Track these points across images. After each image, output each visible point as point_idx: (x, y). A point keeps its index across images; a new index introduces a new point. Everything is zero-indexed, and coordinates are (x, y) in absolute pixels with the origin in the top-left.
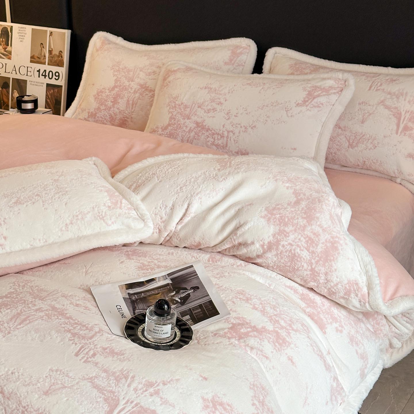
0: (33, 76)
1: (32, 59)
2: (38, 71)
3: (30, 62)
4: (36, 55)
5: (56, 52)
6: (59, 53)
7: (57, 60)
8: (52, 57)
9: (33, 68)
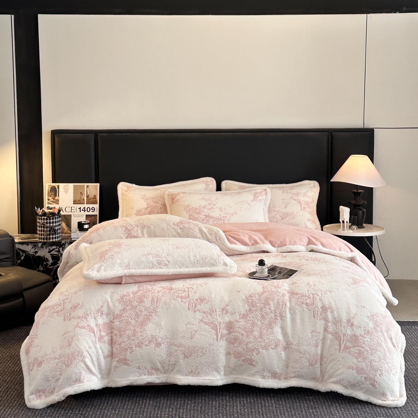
0: (76, 211)
1: (75, 202)
2: (79, 208)
3: (73, 204)
4: (77, 199)
5: (91, 196)
6: (94, 197)
7: (92, 201)
8: (89, 200)
9: (76, 208)
